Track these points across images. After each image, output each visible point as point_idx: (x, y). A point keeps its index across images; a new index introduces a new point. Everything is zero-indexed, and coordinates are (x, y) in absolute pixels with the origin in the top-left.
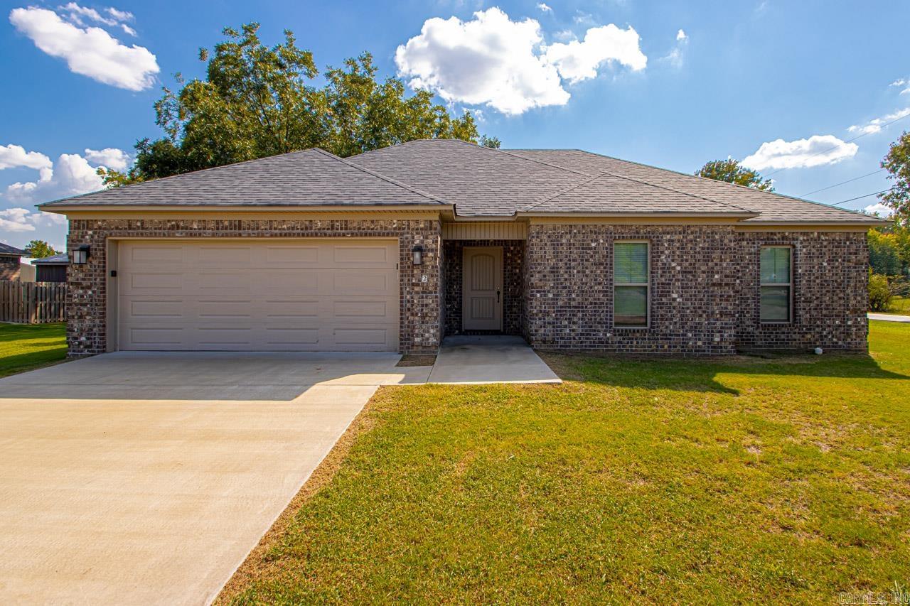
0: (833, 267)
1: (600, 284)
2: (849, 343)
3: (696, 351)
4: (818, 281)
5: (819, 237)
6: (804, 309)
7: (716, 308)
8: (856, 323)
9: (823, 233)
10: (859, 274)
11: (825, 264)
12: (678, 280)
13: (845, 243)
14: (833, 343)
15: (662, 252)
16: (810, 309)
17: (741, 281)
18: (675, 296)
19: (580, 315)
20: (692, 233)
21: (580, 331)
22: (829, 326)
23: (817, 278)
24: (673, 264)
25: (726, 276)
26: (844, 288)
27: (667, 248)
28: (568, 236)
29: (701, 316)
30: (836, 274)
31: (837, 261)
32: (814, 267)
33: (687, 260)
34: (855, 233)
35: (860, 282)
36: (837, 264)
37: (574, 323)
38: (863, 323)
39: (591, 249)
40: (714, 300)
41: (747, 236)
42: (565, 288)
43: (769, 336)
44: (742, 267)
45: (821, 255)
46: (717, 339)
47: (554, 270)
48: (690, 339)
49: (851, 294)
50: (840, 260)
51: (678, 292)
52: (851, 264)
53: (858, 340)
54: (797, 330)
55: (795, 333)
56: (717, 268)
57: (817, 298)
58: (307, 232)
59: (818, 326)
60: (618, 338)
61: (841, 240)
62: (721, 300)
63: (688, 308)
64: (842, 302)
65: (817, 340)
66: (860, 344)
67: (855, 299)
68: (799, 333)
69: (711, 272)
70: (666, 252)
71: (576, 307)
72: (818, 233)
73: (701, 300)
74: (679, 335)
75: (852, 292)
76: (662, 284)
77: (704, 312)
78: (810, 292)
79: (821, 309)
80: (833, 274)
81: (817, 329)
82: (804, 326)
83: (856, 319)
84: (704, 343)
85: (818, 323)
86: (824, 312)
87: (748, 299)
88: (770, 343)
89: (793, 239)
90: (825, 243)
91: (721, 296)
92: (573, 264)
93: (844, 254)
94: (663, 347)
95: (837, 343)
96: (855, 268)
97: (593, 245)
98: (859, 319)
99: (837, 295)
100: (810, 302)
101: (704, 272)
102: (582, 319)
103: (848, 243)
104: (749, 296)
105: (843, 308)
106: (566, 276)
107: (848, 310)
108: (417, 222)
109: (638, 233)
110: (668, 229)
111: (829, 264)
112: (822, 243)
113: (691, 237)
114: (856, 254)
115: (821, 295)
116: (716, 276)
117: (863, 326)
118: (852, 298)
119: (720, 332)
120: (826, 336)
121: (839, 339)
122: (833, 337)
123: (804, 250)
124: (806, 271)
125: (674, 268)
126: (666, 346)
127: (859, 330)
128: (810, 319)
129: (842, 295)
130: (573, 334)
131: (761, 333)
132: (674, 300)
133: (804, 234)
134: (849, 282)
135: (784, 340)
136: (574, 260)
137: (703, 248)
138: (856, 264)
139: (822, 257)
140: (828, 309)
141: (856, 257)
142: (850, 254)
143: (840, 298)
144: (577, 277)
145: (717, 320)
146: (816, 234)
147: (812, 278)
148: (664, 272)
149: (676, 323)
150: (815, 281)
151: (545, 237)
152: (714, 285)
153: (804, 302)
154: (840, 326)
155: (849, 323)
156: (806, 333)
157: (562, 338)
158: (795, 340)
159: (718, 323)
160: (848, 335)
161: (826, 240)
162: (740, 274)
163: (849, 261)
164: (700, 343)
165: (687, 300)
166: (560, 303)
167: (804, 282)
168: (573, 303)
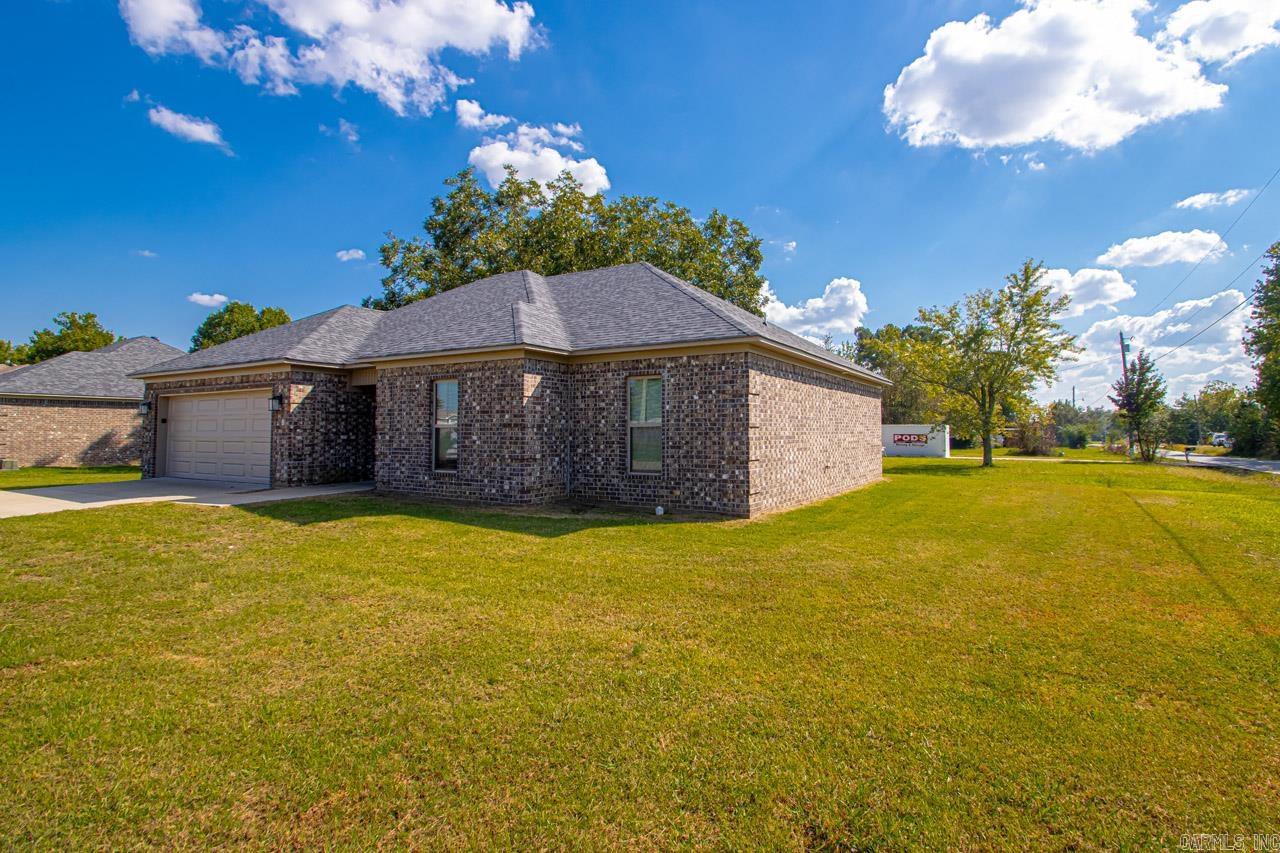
0: (705, 402)
1: (421, 426)
2: (725, 505)
3: (491, 499)
4: (688, 420)
5: (689, 363)
6: (673, 457)
7: (506, 451)
8: (733, 478)
9: (693, 357)
10: (737, 410)
11: (696, 397)
12: (477, 421)
13: (720, 368)
14: (706, 503)
15: (466, 391)
16: (679, 457)
17: (606, 421)
18: (475, 438)
19: (407, 456)
20: (489, 369)
21: (406, 474)
22: (701, 480)
23: (687, 416)
24: (474, 404)
25: (515, 416)
26: (719, 429)
27: (470, 387)
28: (401, 379)
29: (495, 460)
30: (710, 411)
31: (711, 392)
32: (683, 402)
33: (485, 399)
34: (732, 354)
35: (737, 420)
36: (710, 396)
37: (403, 465)
38: (742, 478)
39: (415, 390)
40: (505, 443)
41: (612, 365)
42: (397, 430)
43: (635, 491)
44: (607, 404)
45: (692, 387)
46: (507, 487)
47: (391, 413)
48: (486, 486)
49: (727, 438)
50: (714, 391)
51: (477, 434)
52: (727, 397)
53: (737, 501)
54: (664, 484)
55: (662, 488)
56: (507, 407)
57: (687, 443)
58: (230, 386)
59: (688, 480)
60: (433, 482)
61: (714, 365)
62: (510, 443)
63: (485, 452)
64: (716, 448)
65: (687, 498)
66: (738, 506)
67: (732, 444)
68: (667, 488)
69: (502, 412)
70: (469, 391)
71: (404, 449)
72: (689, 357)
73: (495, 442)
74: (477, 481)
75: (728, 434)
76: (466, 425)
77: (498, 456)
78: (679, 434)
79: (692, 457)
80: (706, 411)
81: (687, 484)
82: (673, 479)
83: (733, 472)
84: (497, 491)
85: (689, 475)
86: (695, 461)
87: (613, 443)
88: (635, 499)
89: (660, 367)
90: (696, 370)
91: (511, 438)
92: (403, 406)
93: (719, 382)
94: (465, 493)
95: (711, 503)
96: (733, 401)
97: (417, 386)
98: (737, 472)
99: (710, 439)
100: (679, 448)
101: (497, 412)
102: (409, 462)
103: (723, 368)
104: (613, 439)
105: (717, 456)
106: (399, 418)
107: (724, 459)
108: (281, 373)
109: (448, 372)
110: (472, 366)
111: (700, 398)
112: (692, 370)
113: (488, 374)
114: (732, 382)
115: (692, 439)
116: (507, 416)
117: (742, 482)
118: (728, 443)
119: (509, 479)
120: (698, 494)
121: (714, 499)
122: (706, 494)
123: (672, 380)
124: (675, 407)
125: (474, 408)
126: (468, 493)
127: (738, 487)
128: (679, 470)
129: (716, 439)
130: (402, 476)
131: (625, 486)
132: (474, 442)
133: (672, 359)
134: (723, 420)
135: (650, 496)
136: (404, 402)
137: (497, 385)
138: (734, 396)
139: (692, 388)
140: (700, 457)
141: (733, 387)
142: (725, 382)
143: (714, 443)
144: (406, 417)
145: (508, 465)
146: (685, 358)
147: (682, 416)
148: (467, 413)
149: (475, 467)
150: (684, 420)
151: (386, 381)
152: (505, 426)
153: (672, 447)
154: (714, 480)
155: (725, 477)
156: (675, 488)
157: (395, 480)
158: (662, 496)
159: (508, 469)
160: (725, 494)
161: (697, 365)
162: (605, 414)
163: (724, 392)
164: (494, 491)
165: (485, 442)
166: (395, 446)
167: (672, 422)
168: (403, 446)
